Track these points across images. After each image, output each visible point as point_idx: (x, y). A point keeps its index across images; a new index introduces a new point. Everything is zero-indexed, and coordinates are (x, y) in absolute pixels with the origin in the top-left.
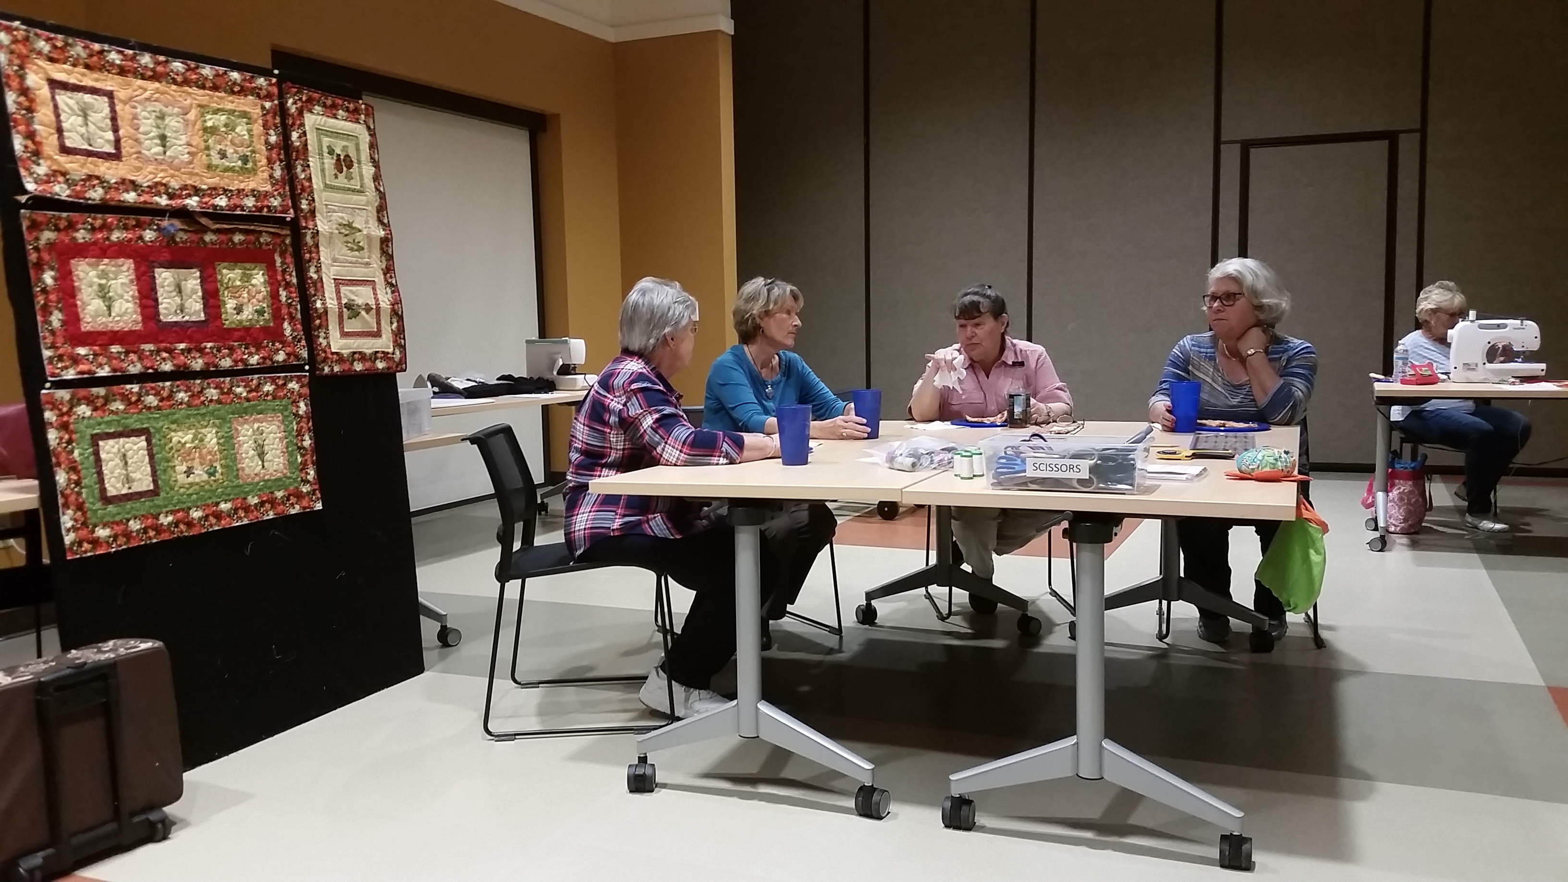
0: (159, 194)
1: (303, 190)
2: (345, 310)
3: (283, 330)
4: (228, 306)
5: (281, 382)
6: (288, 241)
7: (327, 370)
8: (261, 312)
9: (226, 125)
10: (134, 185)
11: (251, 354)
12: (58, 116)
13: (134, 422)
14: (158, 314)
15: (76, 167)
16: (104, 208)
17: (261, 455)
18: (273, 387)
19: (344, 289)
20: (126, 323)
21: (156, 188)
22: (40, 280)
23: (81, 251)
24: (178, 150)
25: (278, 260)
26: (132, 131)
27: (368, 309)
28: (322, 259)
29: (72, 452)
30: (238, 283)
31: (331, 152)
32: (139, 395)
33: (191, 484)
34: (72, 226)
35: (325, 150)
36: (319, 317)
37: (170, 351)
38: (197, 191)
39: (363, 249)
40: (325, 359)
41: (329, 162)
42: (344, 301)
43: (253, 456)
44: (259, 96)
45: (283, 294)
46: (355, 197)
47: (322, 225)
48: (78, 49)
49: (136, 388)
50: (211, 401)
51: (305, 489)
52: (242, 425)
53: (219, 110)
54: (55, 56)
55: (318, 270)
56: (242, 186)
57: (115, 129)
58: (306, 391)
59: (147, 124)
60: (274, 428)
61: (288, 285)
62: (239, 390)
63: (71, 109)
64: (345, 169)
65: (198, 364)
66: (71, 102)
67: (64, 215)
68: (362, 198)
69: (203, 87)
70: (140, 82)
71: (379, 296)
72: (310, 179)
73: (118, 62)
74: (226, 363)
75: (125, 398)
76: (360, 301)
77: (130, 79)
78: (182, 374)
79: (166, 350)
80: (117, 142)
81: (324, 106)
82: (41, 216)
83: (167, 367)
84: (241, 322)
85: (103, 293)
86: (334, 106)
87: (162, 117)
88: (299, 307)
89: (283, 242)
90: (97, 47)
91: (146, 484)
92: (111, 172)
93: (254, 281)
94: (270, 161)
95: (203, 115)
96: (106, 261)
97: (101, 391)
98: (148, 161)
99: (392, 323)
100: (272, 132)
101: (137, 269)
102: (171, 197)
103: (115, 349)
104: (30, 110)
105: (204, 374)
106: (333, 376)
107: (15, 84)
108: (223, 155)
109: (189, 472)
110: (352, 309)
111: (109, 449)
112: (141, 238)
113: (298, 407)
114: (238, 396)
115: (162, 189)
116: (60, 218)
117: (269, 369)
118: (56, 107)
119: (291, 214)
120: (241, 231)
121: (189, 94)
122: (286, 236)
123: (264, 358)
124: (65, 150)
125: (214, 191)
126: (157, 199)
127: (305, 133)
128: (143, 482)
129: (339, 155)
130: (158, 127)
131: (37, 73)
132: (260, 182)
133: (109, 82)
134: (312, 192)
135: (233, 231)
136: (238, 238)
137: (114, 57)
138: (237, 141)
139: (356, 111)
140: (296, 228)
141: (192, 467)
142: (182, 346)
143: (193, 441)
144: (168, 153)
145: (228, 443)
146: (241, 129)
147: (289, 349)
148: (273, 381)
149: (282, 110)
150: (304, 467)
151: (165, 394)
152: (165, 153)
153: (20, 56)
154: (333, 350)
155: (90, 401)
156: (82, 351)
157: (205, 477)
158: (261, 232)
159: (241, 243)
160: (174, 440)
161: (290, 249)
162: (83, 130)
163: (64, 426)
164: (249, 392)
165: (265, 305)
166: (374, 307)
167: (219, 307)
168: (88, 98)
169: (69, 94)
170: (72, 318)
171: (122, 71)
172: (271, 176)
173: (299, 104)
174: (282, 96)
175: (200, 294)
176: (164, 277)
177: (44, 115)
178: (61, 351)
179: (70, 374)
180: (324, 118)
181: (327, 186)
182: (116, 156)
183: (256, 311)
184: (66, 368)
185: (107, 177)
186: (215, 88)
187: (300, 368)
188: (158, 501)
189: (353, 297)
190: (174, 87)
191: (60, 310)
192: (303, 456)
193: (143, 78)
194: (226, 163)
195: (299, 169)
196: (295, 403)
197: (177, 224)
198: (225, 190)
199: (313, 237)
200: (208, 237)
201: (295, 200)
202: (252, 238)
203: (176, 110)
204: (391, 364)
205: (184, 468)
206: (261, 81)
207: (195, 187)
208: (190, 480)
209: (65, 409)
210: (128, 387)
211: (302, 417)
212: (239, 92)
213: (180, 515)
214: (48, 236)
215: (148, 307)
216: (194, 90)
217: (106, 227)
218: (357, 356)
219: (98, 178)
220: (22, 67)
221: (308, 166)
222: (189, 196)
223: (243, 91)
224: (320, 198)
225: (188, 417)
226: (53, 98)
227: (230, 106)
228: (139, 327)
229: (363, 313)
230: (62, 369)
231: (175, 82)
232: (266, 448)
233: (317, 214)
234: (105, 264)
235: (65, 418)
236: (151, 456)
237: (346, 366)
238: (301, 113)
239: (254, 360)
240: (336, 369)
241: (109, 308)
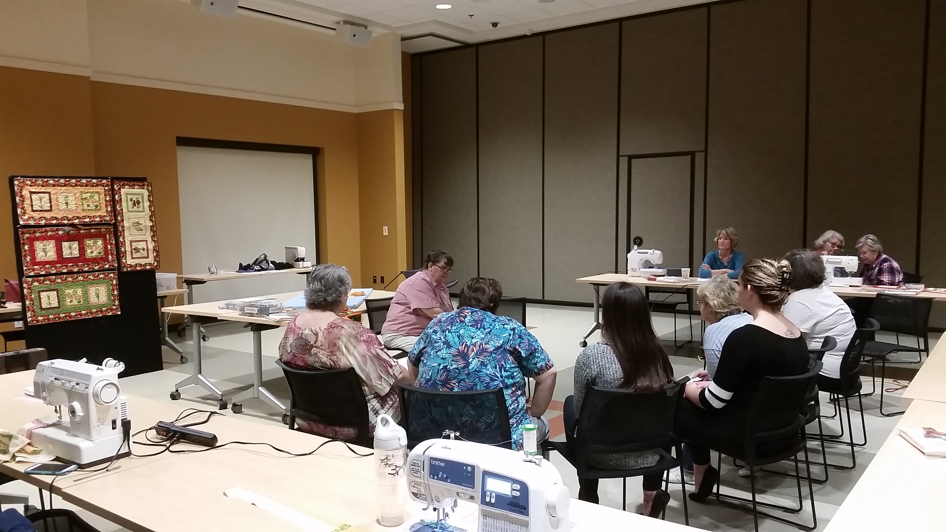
0: (64, 220)
1: (119, 213)
2: (133, 250)
3: (108, 258)
4: (88, 252)
5: (106, 274)
6: (112, 230)
7: (125, 270)
8: (100, 253)
9: (90, 197)
10: (56, 218)
11: (96, 266)
12: (32, 201)
13: (52, 287)
14: (63, 256)
15: (36, 215)
16: (46, 226)
17: (98, 297)
18: (104, 276)
19: (133, 244)
20: (51, 258)
21: (63, 218)
22: (24, 248)
23: (38, 239)
24: (72, 206)
25: (108, 236)
26: (56, 202)
27: (143, 249)
28: (125, 235)
29: (31, 295)
30: (92, 244)
31: (131, 200)
32: (55, 279)
33: (72, 305)
34: (35, 232)
35: (129, 200)
36: (123, 253)
37: (66, 266)
38: (78, 218)
39: (142, 230)
40: (124, 267)
41: (130, 203)
42: (133, 248)
43: (95, 297)
44: (103, 186)
45: (109, 247)
46: (141, 213)
47: (126, 224)
48: (40, 182)
49: (54, 277)
50: (80, 280)
51: (114, 308)
52: (91, 287)
53: (88, 192)
54: (32, 185)
55: (124, 238)
56: (95, 214)
57: (51, 203)
58: (117, 277)
59: (62, 199)
60: (103, 288)
61: (111, 244)
62: (90, 277)
63: (36, 199)
64: (137, 205)
65: (76, 270)
66: (36, 197)
67: (33, 229)
68: (144, 213)
69: (82, 186)
70: (60, 188)
71: (149, 245)
72: (122, 210)
73: (52, 183)
74: (86, 269)
75: (50, 280)
76: (140, 247)
77: (57, 187)
78: (70, 273)
79: (64, 266)
80: (51, 206)
81: (130, 185)
82: (25, 230)
83: (65, 271)
84: (92, 256)
85: (44, 250)
86: (134, 185)
87: (67, 197)
88: (115, 250)
89: (110, 230)
90: (46, 180)
91: (56, 305)
92: (48, 215)
93: (98, 244)
94: (106, 206)
95: (82, 194)
96: (45, 241)
97: (42, 278)
98: (61, 210)
99: (153, 253)
100: (108, 197)
101: (55, 243)
102: (68, 220)
103: (47, 266)
104: (23, 201)
105: (78, 273)
106: (127, 272)
107: (19, 195)
108: (88, 206)
109: (71, 302)
110: (137, 250)
111: (43, 295)
112: (58, 234)
113: (113, 282)
114: (90, 279)
115: (66, 218)
116: (31, 230)
117: (103, 270)
118: (31, 199)
119: (114, 221)
120: (94, 229)
121: (77, 189)
122: (111, 229)
123: (100, 267)
124: (33, 211)
125: (84, 217)
126: (64, 221)
127: (121, 195)
128: (55, 304)
129: (134, 201)
130: (65, 200)
131: (26, 190)
132: (103, 213)
133: (49, 189)
134: (123, 213)
135: (91, 229)
136: (92, 231)
137: (51, 182)
138: (94, 201)
139: (143, 185)
140: (115, 226)
141: (72, 300)
142: (70, 264)
143: (73, 292)
144: (68, 207)
145: (86, 294)
146: (96, 197)
147: (110, 264)
148: (104, 274)
149: (113, 189)
150: (114, 300)
151: (64, 279)
152: (67, 207)
153: (21, 187)
154: (128, 263)
155: (38, 281)
156: (36, 267)
157: (77, 303)
158: (101, 228)
159: (93, 232)
160: (66, 292)
161: (113, 232)
162: (40, 204)
163: (29, 288)
164: (95, 277)
165: (102, 251)
166: (146, 249)
167: (85, 252)
168: (42, 195)
169: (36, 194)
170: (33, 257)
171: (54, 185)
172: (107, 211)
173: (119, 186)
174: (112, 185)
175: (78, 249)
176: (65, 245)
177: (27, 202)
178: (29, 268)
179: (32, 274)
180: (129, 190)
181: (129, 211)
182: (51, 210)
183: (98, 253)
184: (31, 272)
185: (47, 217)
186: (87, 186)
187: (114, 270)
188: (60, 310)
189: (137, 246)
190: (71, 187)
191: (30, 256)
192: (113, 297)
193: (61, 186)
194: (89, 208)
195: (118, 207)
196: (112, 281)
197: (70, 228)
198: (89, 217)
199: (122, 228)
200: (81, 232)
201: (116, 217)
202: (97, 230)
203: (72, 194)
204: (153, 267)
205: (69, 300)
206: (104, 181)
207: (77, 217)
208: (72, 304)
209: (30, 284)
210: (51, 277)
211: (114, 285)
212: (96, 186)
213: (67, 314)
214: (27, 235)
215: (59, 253)
216: (79, 187)
217: (46, 231)
218: (138, 265)
219: (44, 217)
220: (21, 190)
221: (122, 206)
222: (75, 219)
223: (97, 185)
224: (126, 215)
225: (72, 285)
226: (31, 196)
227: (92, 191)
228: (56, 259)
229: (141, 251)
230: (29, 272)
231: (72, 186)
232: (100, 295)
233: (124, 221)
234: (45, 242)
235: (30, 286)
236: (58, 297)
237: (133, 269)
238: (120, 189)
239: (96, 268)
240: (129, 269)
241: (46, 255)
